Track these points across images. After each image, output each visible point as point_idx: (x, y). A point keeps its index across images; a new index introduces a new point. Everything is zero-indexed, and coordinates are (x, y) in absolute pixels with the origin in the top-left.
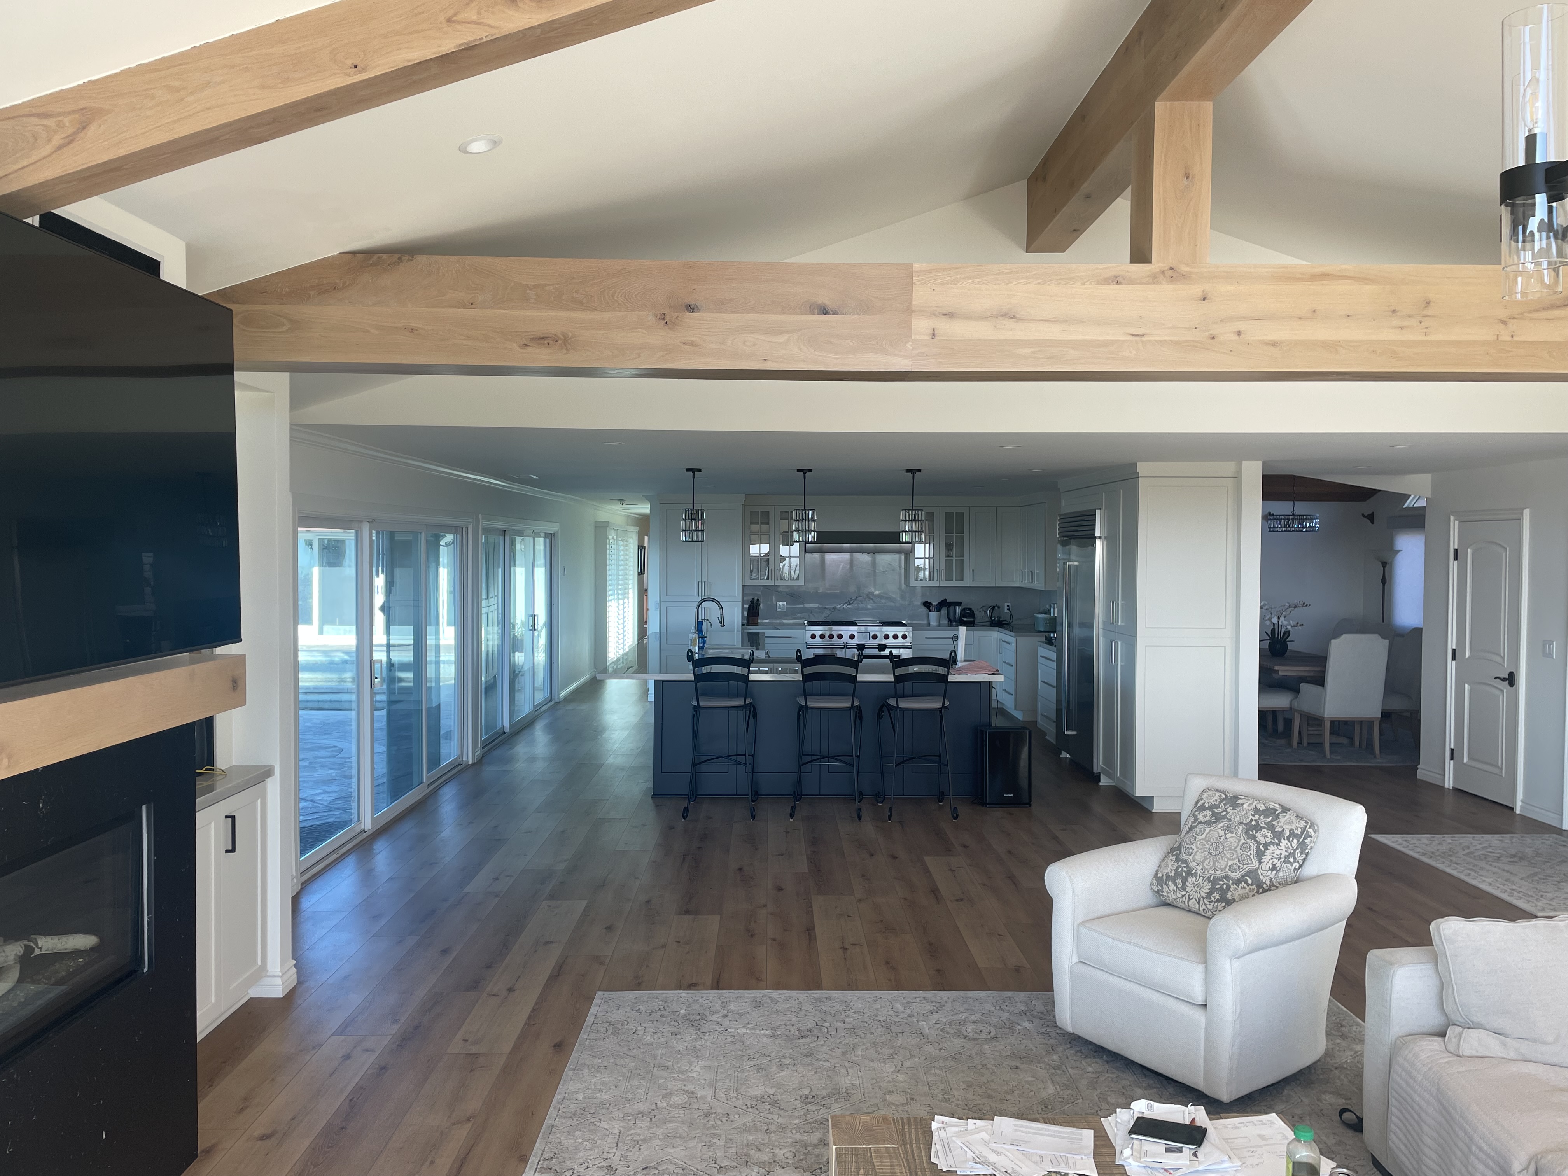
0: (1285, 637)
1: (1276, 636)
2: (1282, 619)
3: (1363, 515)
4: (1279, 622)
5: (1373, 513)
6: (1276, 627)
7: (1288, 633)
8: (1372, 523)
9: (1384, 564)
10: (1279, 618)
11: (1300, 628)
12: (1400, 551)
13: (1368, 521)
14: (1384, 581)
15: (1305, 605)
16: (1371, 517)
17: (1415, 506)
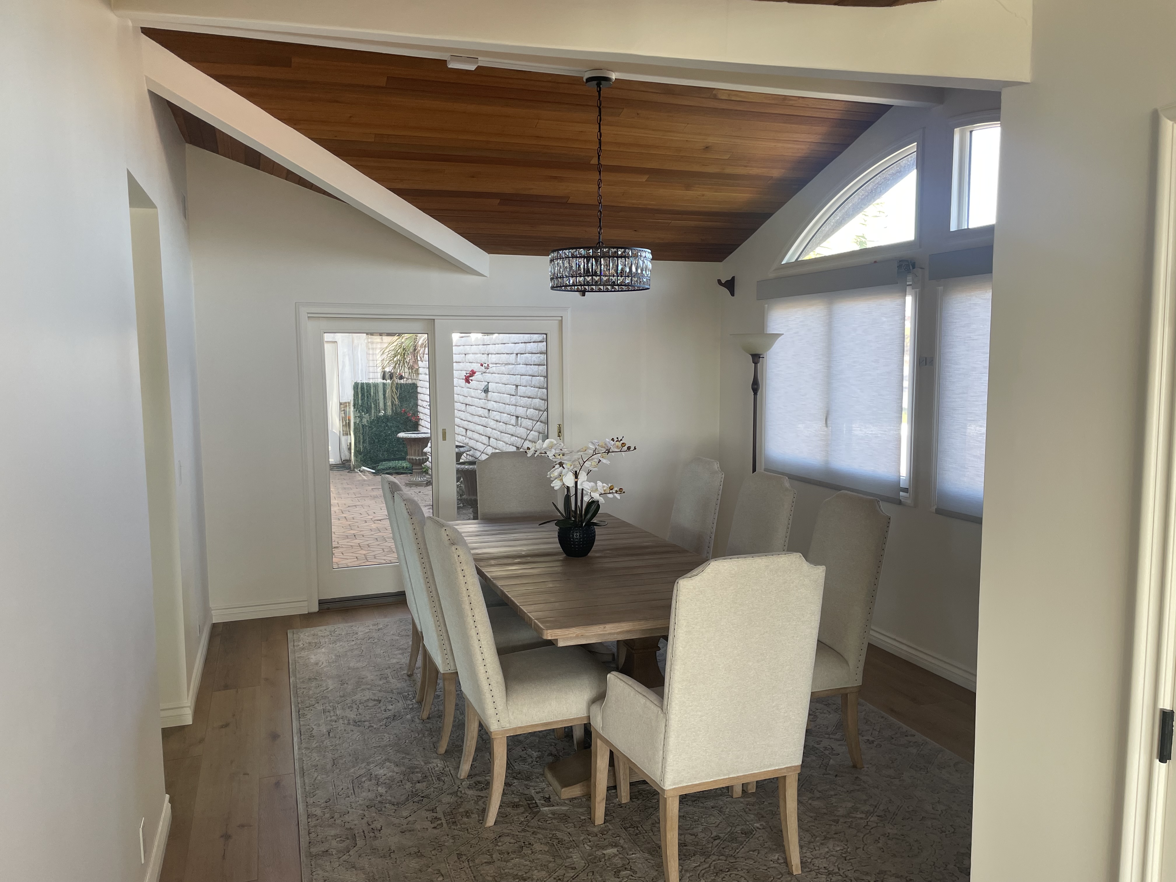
0: (589, 516)
1: (573, 508)
2: (583, 476)
3: (719, 281)
4: (576, 483)
5: (733, 278)
6: (572, 492)
7: (594, 505)
8: (733, 294)
9: (756, 358)
10: (576, 475)
11: (617, 496)
12: (779, 335)
13: (726, 291)
14: (756, 386)
15: (625, 448)
16: (730, 285)
17: (800, 259)
